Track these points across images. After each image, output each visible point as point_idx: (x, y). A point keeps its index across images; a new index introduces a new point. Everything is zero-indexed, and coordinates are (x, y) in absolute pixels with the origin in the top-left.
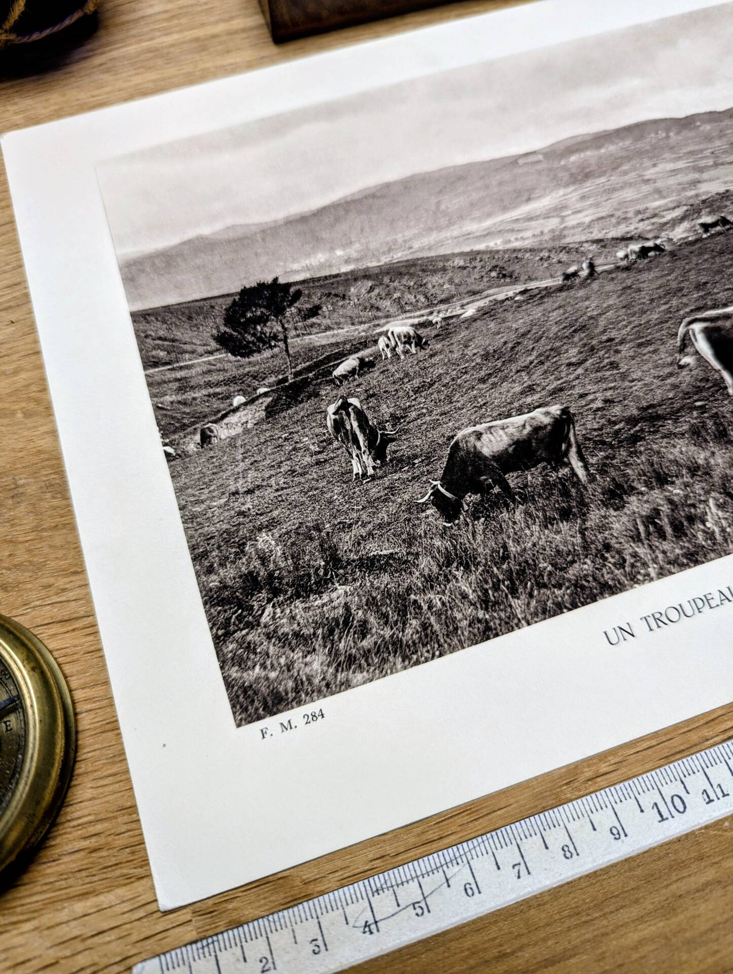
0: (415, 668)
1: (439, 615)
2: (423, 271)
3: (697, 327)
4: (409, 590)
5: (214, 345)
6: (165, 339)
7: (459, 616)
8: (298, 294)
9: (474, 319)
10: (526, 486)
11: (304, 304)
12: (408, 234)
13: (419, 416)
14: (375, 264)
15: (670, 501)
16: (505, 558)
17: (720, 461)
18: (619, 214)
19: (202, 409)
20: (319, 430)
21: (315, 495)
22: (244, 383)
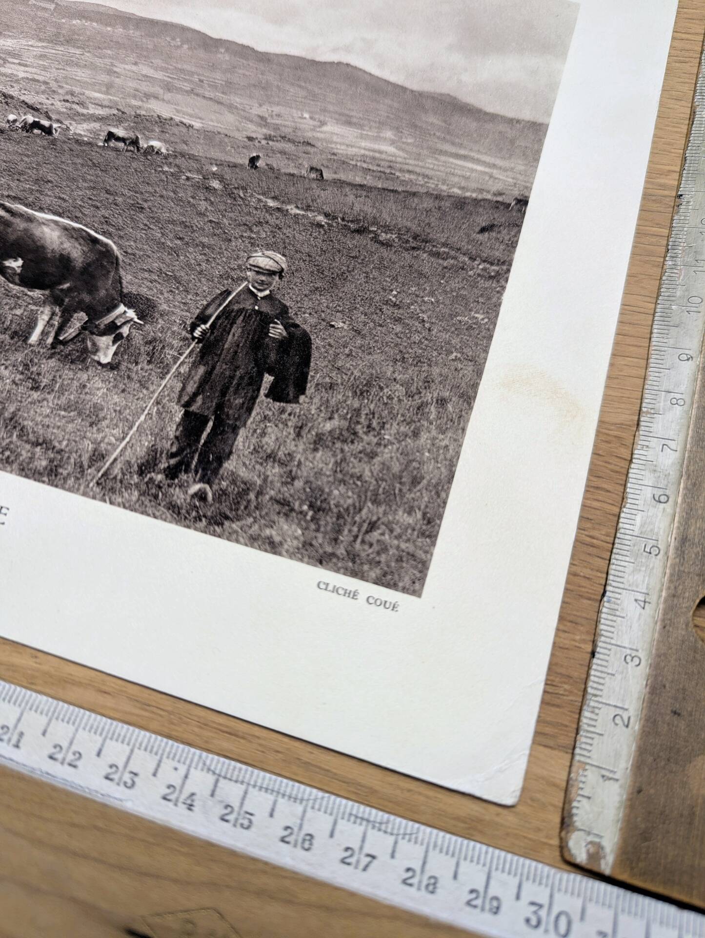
18: (54, 85)
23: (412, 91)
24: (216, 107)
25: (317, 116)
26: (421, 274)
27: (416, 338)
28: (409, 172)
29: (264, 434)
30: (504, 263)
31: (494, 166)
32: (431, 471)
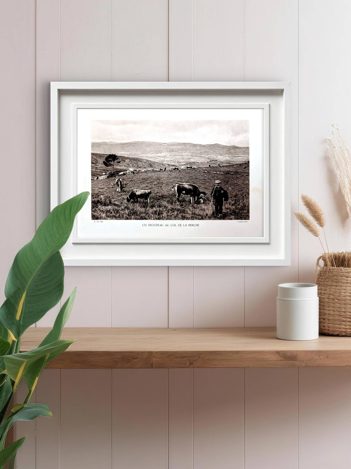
0: (116, 220)
1: (122, 214)
2: (139, 161)
3: (177, 185)
4: (119, 210)
5: (103, 163)
6: (95, 159)
7: (124, 215)
8: (118, 158)
9: (143, 172)
10: (140, 201)
11: (118, 160)
12: (139, 153)
13: (129, 185)
14: (131, 157)
15: (159, 210)
16: (133, 210)
17: (170, 207)
18: (174, 160)
19: (98, 173)
20: (114, 182)
21: (110, 192)
22: (105, 171)
23: (228, 146)
24: (201, 158)
25: (216, 155)
26: (238, 178)
27: (240, 187)
28: (232, 161)
29: (225, 206)
30: (248, 173)
31: (243, 157)
32: (247, 204)
